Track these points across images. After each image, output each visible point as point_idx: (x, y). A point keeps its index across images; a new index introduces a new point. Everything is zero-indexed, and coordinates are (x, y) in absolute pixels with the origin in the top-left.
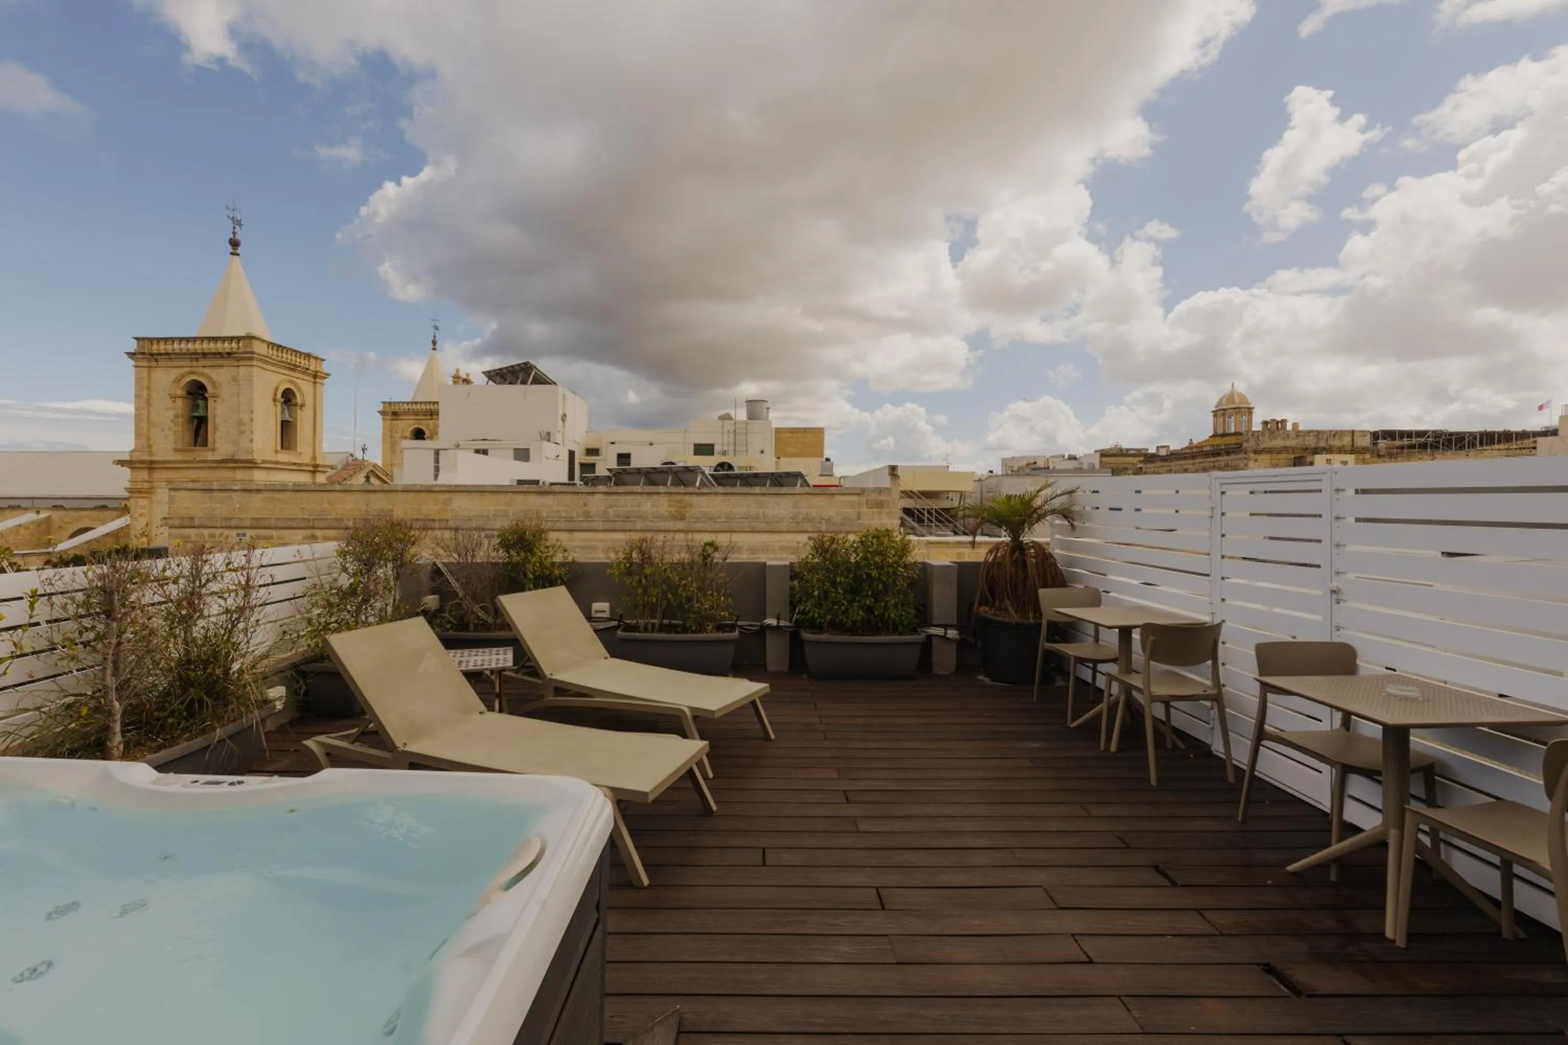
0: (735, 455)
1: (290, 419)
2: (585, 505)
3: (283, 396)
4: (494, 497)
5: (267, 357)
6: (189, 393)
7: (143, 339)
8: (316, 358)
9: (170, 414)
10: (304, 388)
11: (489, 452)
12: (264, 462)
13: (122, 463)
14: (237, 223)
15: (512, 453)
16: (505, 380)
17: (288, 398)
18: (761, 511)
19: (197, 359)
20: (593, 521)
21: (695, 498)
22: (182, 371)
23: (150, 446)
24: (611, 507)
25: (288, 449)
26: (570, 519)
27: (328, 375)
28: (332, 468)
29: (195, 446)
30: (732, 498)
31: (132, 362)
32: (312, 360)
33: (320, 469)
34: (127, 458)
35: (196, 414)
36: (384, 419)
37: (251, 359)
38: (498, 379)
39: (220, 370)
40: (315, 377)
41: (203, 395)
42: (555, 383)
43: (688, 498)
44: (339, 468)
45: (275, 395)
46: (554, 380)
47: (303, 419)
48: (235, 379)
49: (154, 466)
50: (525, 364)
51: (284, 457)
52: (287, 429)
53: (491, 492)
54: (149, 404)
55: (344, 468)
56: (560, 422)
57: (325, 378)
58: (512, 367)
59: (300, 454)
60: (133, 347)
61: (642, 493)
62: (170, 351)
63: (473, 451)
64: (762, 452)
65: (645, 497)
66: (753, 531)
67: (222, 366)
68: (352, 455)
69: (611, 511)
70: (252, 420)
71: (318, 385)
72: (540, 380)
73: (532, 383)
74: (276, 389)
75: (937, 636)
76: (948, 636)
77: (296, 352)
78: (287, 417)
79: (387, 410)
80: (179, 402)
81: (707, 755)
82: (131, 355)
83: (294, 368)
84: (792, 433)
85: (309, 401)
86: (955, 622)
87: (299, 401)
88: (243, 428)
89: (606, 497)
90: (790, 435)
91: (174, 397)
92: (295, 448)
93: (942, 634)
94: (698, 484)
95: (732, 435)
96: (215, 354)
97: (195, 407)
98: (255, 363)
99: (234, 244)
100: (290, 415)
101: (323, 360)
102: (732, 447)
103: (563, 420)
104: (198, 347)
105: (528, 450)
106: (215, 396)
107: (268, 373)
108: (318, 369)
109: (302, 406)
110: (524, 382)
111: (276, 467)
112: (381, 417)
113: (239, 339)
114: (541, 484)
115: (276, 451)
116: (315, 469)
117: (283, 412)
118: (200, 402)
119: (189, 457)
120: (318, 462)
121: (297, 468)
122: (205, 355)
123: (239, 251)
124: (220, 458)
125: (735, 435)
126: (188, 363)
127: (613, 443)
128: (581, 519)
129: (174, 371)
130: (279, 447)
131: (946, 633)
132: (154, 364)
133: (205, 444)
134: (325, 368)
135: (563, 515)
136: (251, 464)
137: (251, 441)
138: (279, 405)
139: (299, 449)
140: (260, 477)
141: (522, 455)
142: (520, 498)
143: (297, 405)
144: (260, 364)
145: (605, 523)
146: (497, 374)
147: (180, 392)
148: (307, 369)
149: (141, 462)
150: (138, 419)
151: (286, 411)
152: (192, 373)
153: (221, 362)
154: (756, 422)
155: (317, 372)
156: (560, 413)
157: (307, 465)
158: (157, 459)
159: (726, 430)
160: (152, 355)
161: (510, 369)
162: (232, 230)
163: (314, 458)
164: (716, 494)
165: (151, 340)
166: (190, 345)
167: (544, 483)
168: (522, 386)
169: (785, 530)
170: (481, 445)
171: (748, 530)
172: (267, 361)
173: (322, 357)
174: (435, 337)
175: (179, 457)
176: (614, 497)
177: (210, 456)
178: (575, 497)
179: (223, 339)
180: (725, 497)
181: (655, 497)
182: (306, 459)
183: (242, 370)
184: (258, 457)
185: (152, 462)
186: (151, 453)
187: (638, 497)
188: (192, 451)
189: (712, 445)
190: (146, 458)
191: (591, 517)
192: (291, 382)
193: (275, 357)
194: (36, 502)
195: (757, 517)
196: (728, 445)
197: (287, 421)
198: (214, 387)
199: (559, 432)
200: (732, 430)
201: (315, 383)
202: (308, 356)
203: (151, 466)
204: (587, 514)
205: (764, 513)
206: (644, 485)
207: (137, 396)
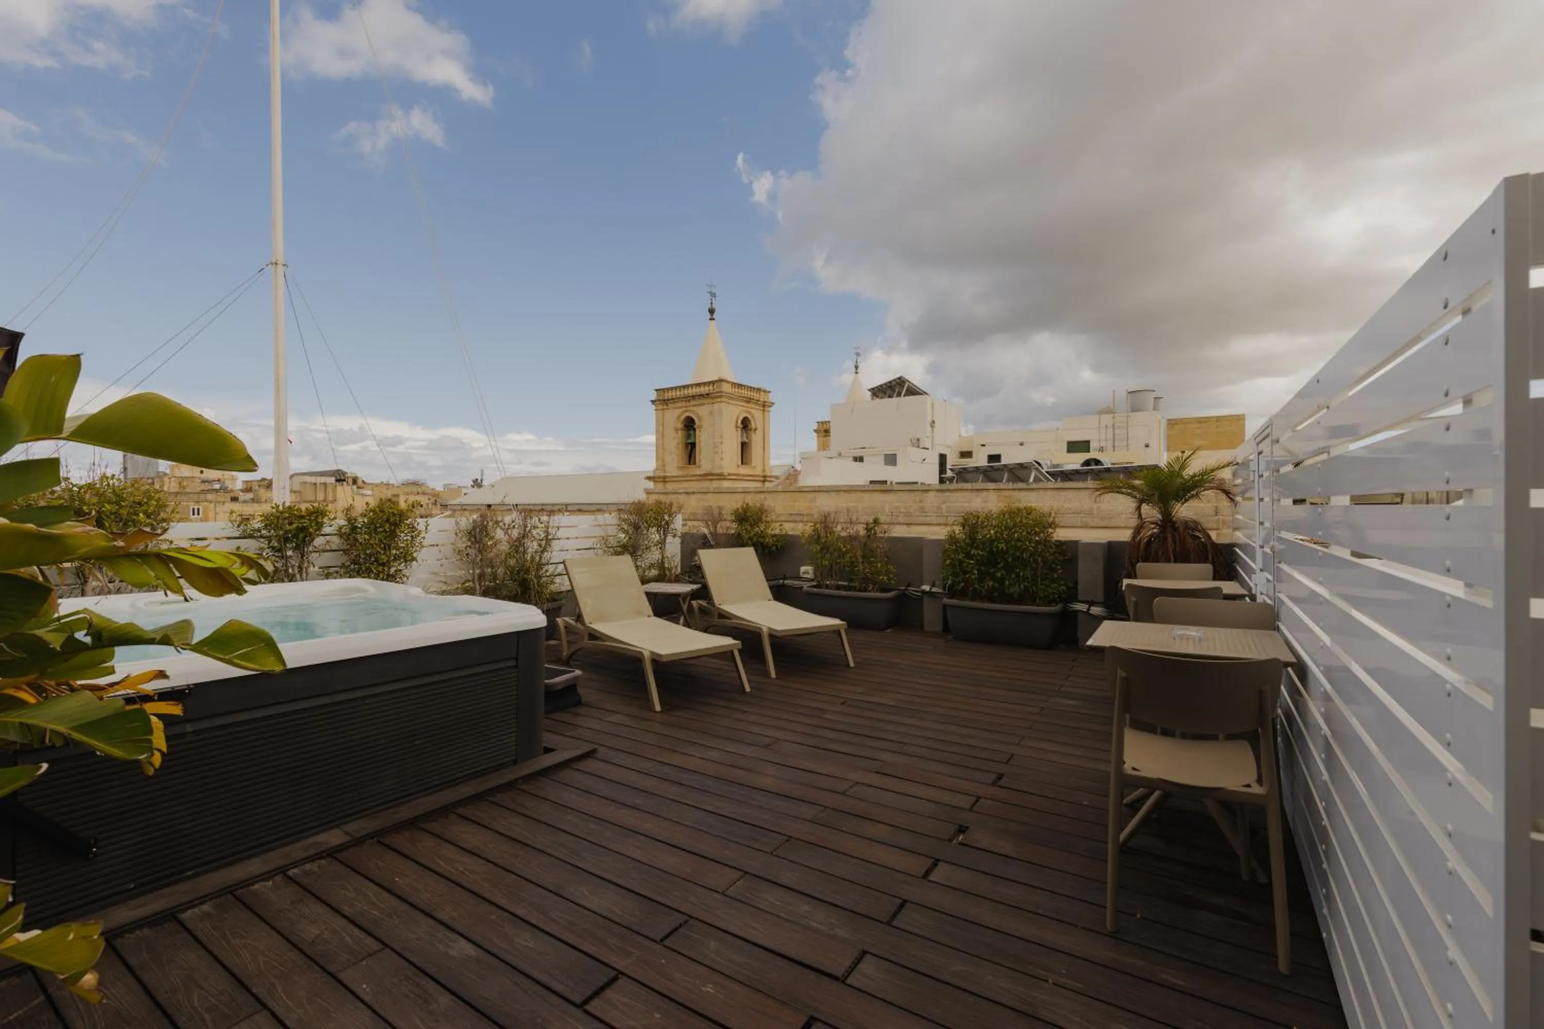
0: (1114, 450)
1: (747, 441)
2: (921, 501)
3: (742, 423)
4: (846, 495)
5: (731, 394)
6: (685, 426)
7: (659, 390)
8: (765, 391)
9: (675, 443)
10: (756, 415)
11: (865, 459)
12: (729, 475)
13: (649, 478)
14: (713, 295)
15: (882, 458)
16: (885, 393)
17: (745, 424)
18: (1095, 506)
19: (689, 401)
20: (927, 516)
21: (1023, 493)
22: (681, 410)
23: (664, 466)
24: (944, 503)
25: (746, 464)
26: (908, 514)
27: (773, 403)
28: (777, 477)
29: (690, 464)
30: (1063, 493)
31: (654, 407)
32: (762, 393)
33: (769, 479)
34: (651, 475)
35: (690, 441)
36: (818, 437)
37: (720, 397)
38: (880, 394)
39: (702, 407)
40: (764, 406)
41: (692, 427)
42: (926, 393)
43: (1016, 493)
44: (782, 478)
45: (737, 422)
46: (925, 391)
47: (756, 439)
48: (711, 413)
49: (667, 480)
50: (900, 378)
51: (744, 470)
52: (745, 447)
53: (844, 491)
54: (663, 436)
55: (787, 478)
56: (929, 428)
57: (770, 406)
58: (890, 382)
59: (754, 467)
60: (654, 396)
61: (972, 490)
62: (674, 397)
63: (851, 459)
64: (1147, 446)
65: (975, 494)
66: (1086, 526)
67: (704, 404)
68: (793, 467)
69: (943, 507)
70: (722, 443)
71: (766, 413)
72: (913, 391)
73: (905, 395)
74: (738, 418)
75: (1080, 611)
76: (1091, 612)
77: (751, 388)
78: (745, 440)
79: (821, 428)
80: (680, 432)
81: (740, 651)
82: (653, 402)
83: (749, 400)
84: (1200, 423)
85: (760, 427)
86: (1101, 598)
87: (753, 426)
88: (716, 450)
89: (939, 494)
90: (1198, 425)
91: (677, 430)
92: (751, 464)
93: (1085, 610)
94: (1031, 480)
95: (1110, 431)
96: (699, 395)
97: (689, 436)
98: (723, 399)
99: (712, 311)
100: (747, 438)
101: (769, 392)
102: (1110, 444)
103: (932, 427)
104: (690, 392)
105: (895, 455)
106: (700, 427)
107: (731, 406)
108: (766, 400)
109: (756, 429)
110: (899, 395)
111: (739, 478)
112: (816, 434)
113: (713, 383)
114: (889, 483)
115: (738, 466)
116: (764, 479)
117: (742, 436)
118: (692, 432)
119: (685, 473)
120: (768, 474)
121: (751, 478)
122: (694, 397)
123: (714, 317)
124: (704, 472)
125: (1114, 429)
126: (684, 404)
127: (983, 445)
128: (917, 514)
129: (677, 410)
130: (740, 463)
131: (1089, 609)
132: (665, 407)
133: (695, 463)
134: (771, 398)
135: (903, 510)
136: (721, 477)
137: (722, 459)
138: (739, 430)
139: (753, 465)
140: (726, 484)
141: (891, 460)
142: (867, 496)
143: (751, 430)
144: (727, 400)
145: (939, 518)
146: (880, 390)
147: (680, 426)
148: (758, 400)
149: (659, 477)
150: (657, 446)
151: (745, 435)
152: (686, 411)
153: (703, 401)
154: (1140, 413)
155: (765, 402)
156: (929, 420)
157: (758, 476)
158: (667, 475)
159: (1103, 425)
160: (664, 400)
161: (889, 385)
162: (710, 301)
163: (764, 470)
164: (1046, 489)
165: (663, 390)
166: (686, 391)
167: (891, 483)
168: (898, 398)
169: (1123, 525)
170: (858, 453)
171: (1079, 525)
172: (731, 397)
173: (768, 390)
174: (857, 362)
175: (680, 473)
176: (947, 494)
177: (699, 472)
178: (913, 494)
179: (705, 384)
180: (1055, 492)
181: (984, 494)
182: (758, 471)
183: (716, 406)
184: (726, 471)
185: (665, 477)
186: (664, 471)
187: (968, 494)
188: (688, 468)
189: (1088, 442)
190: (662, 474)
191: (926, 512)
192: (748, 412)
193: (736, 394)
194: (609, 506)
195: (1090, 513)
196: (1106, 440)
197: (745, 443)
198: (699, 420)
199: (928, 437)
200: (1110, 425)
201: (764, 411)
202: (759, 390)
203: (665, 480)
204: (922, 510)
205: (1099, 508)
206: (957, 482)
207: (657, 431)
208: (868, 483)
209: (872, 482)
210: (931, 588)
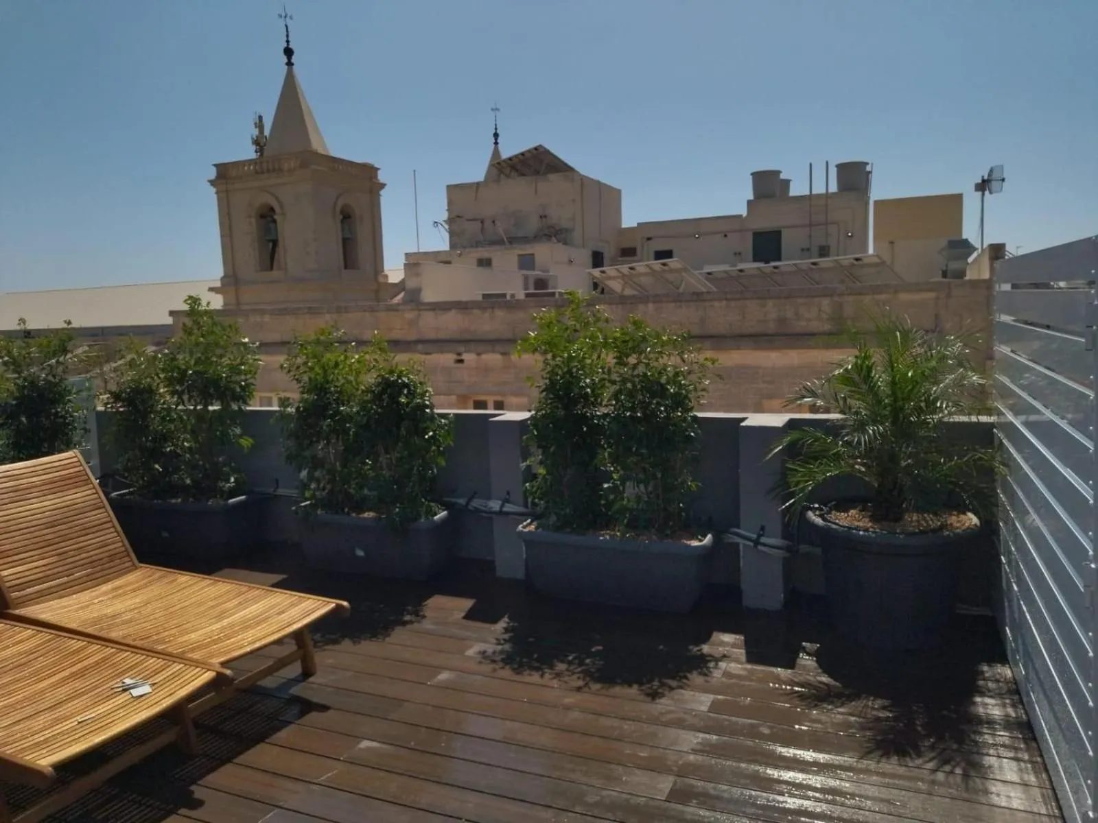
3: (342, 212)
6: (262, 216)
9: (248, 240)
10: (361, 200)
15: (516, 259)
16: (516, 170)
17: (346, 214)
19: (264, 181)
22: (254, 194)
23: (235, 272)
25: (351, 267)
29: (272, 269)
32: (367, 171)
33: (384, 288)
34: (219, 285)
35: (270, 237)
38: (509, 171)
39: (284, 190)
40: (372, 188)
41: (273, 217)
45: (334, 211)
47: (363, 234)
48: (297, 197)
51: (348, 277)
52: (348, 245)
53: (456, 309)
54: (231, 230)
58: (522, 154)
59: (363, 272)
62: (242, 175)
63: (475, 261)
64: (850, 236)
70: (314, 239)
71: (375, 197)
72: (556, 167)
73: (545, 173)
74: (335, 205)
78: (348, 236)
80: (255, 225)
85: (367, 216)
87: (357, 215)
91: (249, 222)
92: (357, 269)
96: (278, 173)
97: (268, 231)
100: (351, 232)
105: (532, 255)
106: (282, 218)
107: (324, 188)
109: (361, 221)
110: (534, 173)
113: (296, 156)
115: (340, 271)
116: (378, 288)
117: (343, 230)
118: (271, 224)
121: (360, 287)
122: (270, 175)
126: (256, 185)
127: (649, 239)
129: (247, 194)
130: (343, 267)
133: (278, 268)
137: (316, 262)
138: (338, 221)
139: (361, 269)
141: (527, 261)
143: (355, 221)
147: (254, 216)
148: (363, 181)
151: (347, 228)
152: (262, 195)
153: (283, 181)
155: (373, 183)
157: (369, 284)
160: (228, 180)
161: (521, 157)
163: (376, 276)
166: (258, 167)
168: (534, 176)
170: (484, 254)
179: (284, 157)
182: (368, 278)
183: (303, 188)
186: (236, 279)
188: (269, 275)
192: (349, 197)
193: (330, 171)
197: (349, 239)
198: (281, 208)
201: (372, 195)
203: (238, 292)
208: (480, 298)
209: (485, 296)
210: (502, 506)
